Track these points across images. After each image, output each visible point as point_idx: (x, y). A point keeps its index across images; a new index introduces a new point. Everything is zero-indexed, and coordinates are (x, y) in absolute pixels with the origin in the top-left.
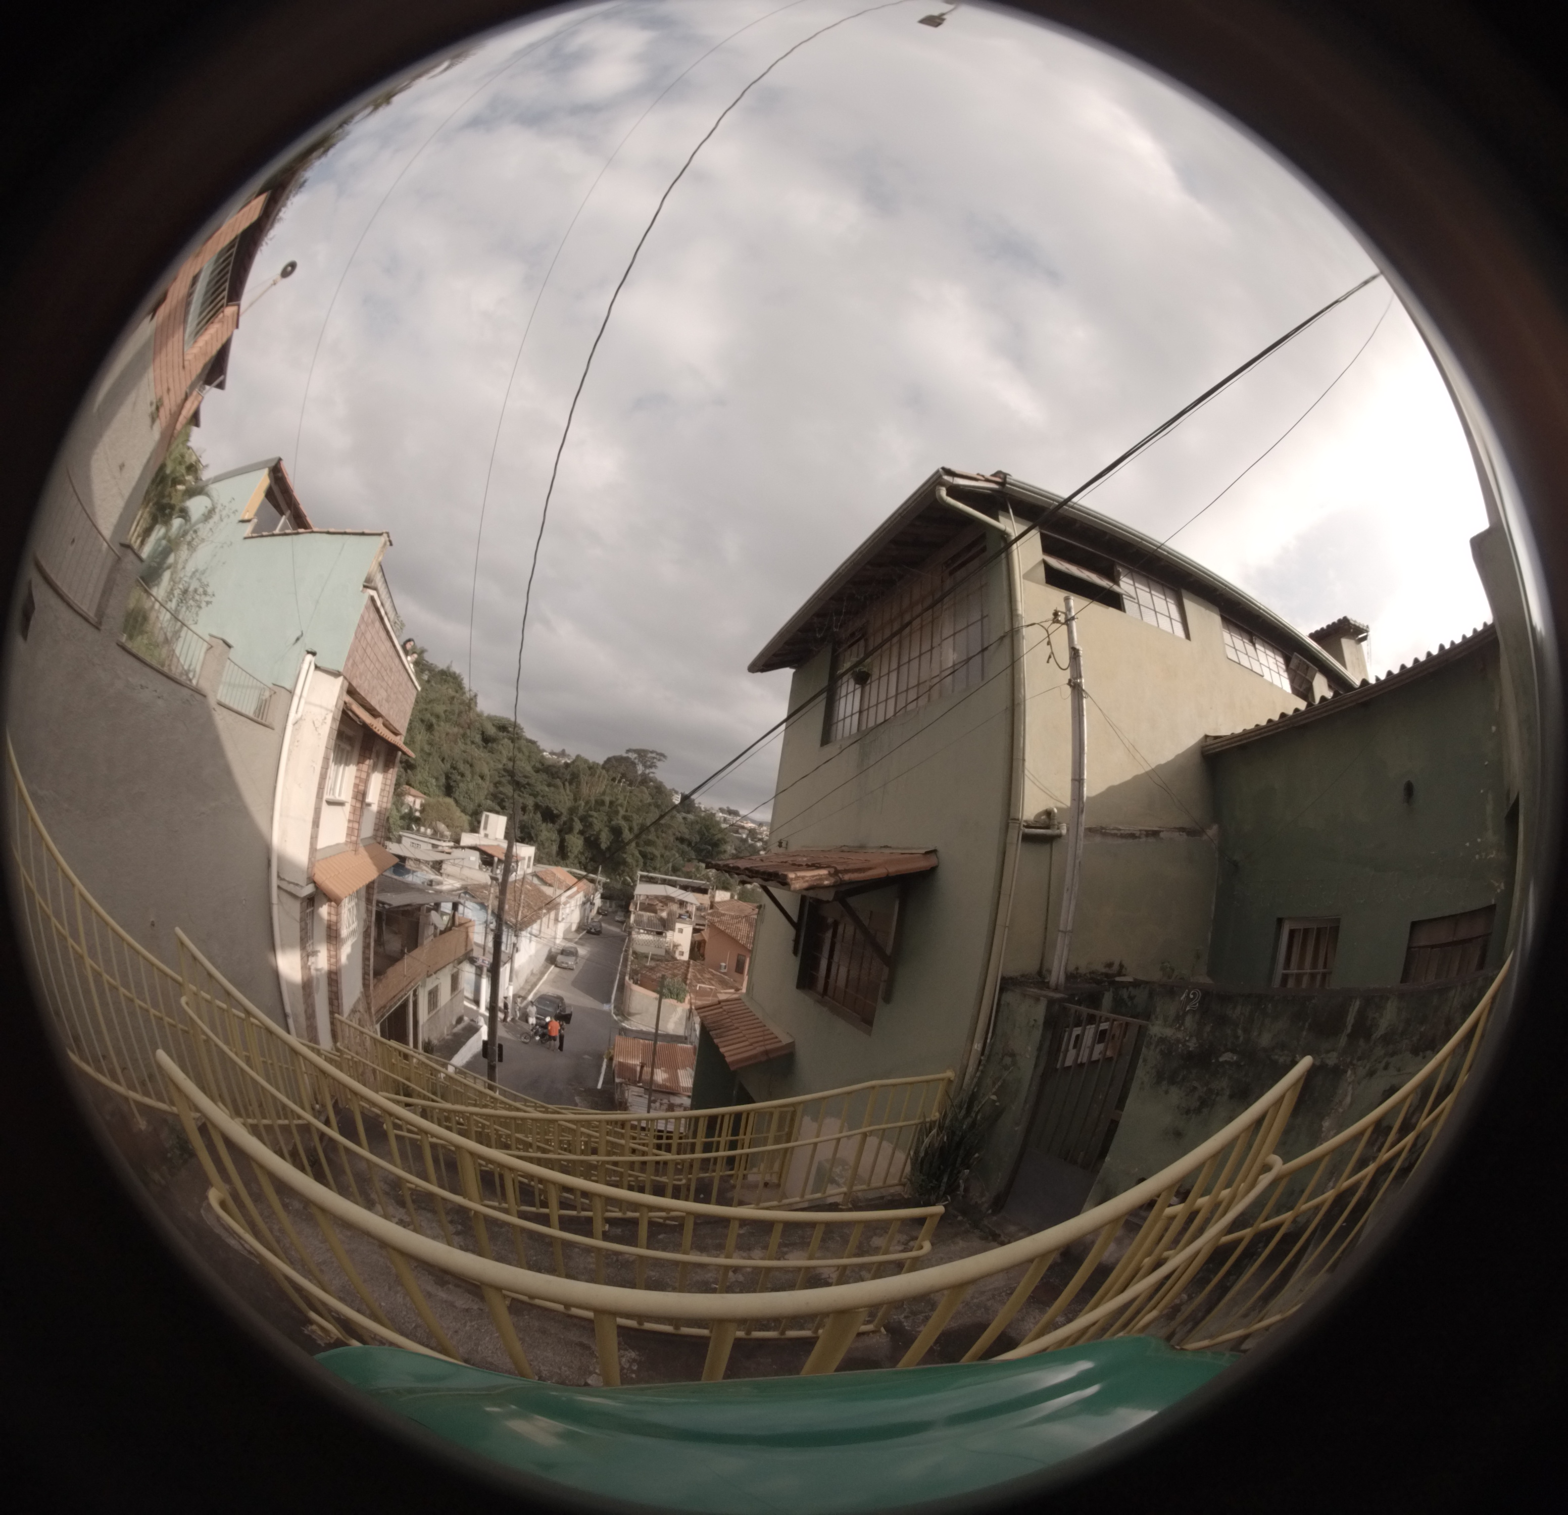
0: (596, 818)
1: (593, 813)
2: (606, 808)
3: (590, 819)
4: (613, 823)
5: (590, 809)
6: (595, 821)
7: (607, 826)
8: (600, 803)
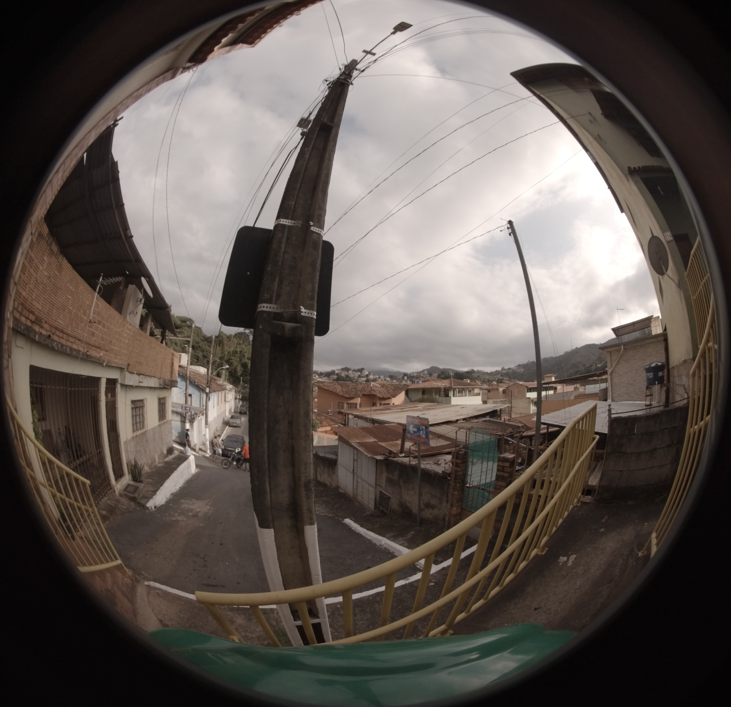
0: (234, 360)
1: (232, 357)
2: (239, 355)
3: (231, 361)
4: (243, 361)
5: (230, 356)
6: (234, 361)
7: (239, 364)
8: (235, 352)
